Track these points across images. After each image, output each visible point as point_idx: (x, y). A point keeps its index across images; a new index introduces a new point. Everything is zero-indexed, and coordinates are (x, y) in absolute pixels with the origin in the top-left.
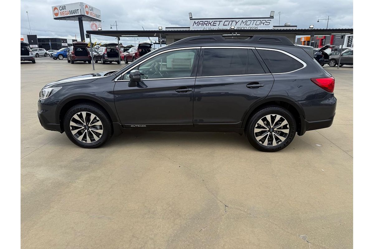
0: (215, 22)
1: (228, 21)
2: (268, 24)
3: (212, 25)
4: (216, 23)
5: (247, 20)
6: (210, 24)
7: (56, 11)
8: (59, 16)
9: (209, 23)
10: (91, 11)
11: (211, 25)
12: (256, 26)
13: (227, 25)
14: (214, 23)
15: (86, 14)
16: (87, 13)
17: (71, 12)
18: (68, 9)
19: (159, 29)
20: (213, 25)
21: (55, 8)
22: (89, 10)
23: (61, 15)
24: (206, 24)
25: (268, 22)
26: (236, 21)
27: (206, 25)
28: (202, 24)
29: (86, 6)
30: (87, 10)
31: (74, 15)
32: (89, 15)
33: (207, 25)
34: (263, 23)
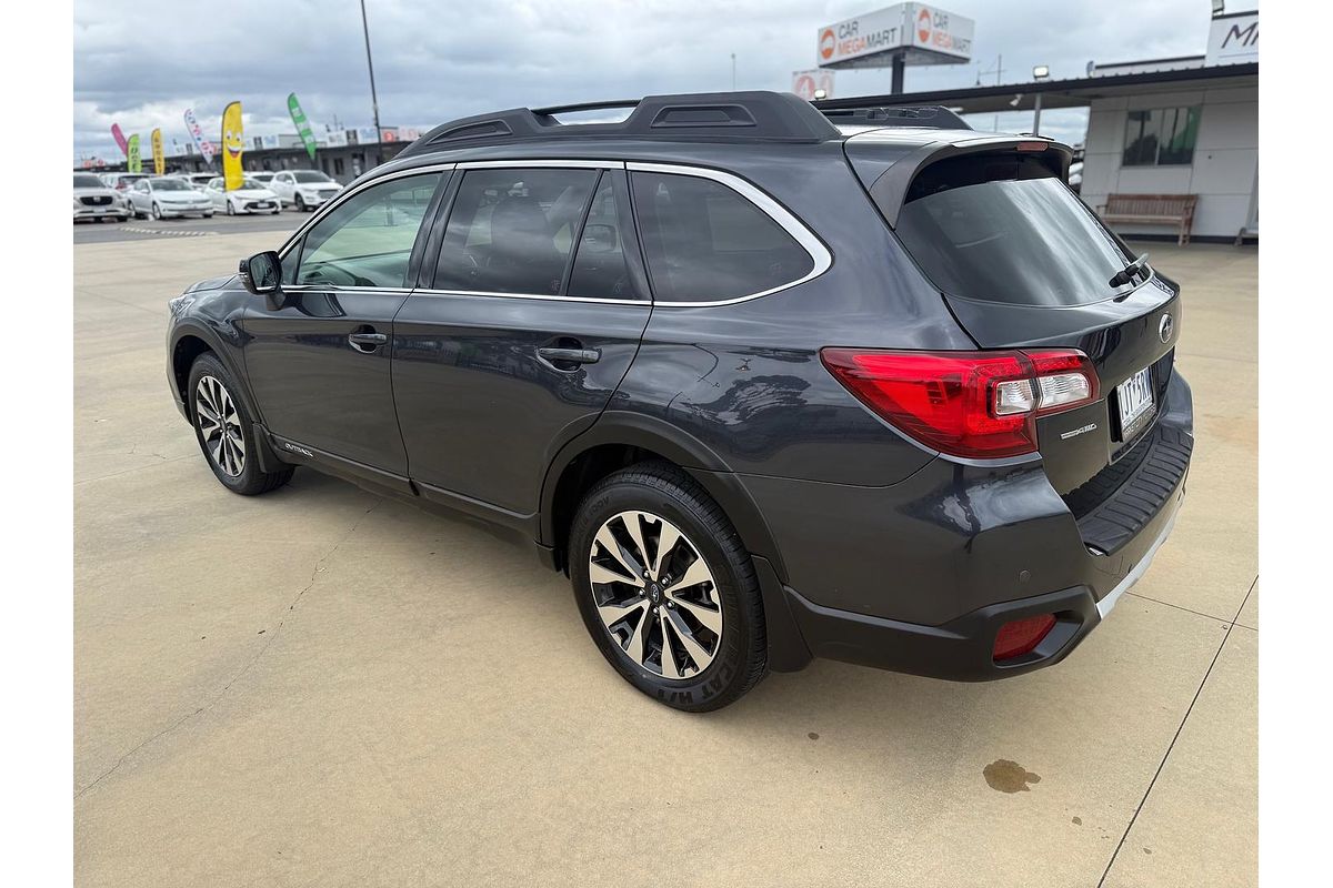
7: (829, 43)
8: (835, 58)
10: (939, 29)
15: (918, 43)
16: (924, 35)
17: (871, 40)
18: (865, 31)
19: (1036, 77)
21: (828, 33)
22: (932, 26)
23: (841, 52)
29: (925, 14)
30: (925, 25)
31: (879, 48)
32: (929, 45)
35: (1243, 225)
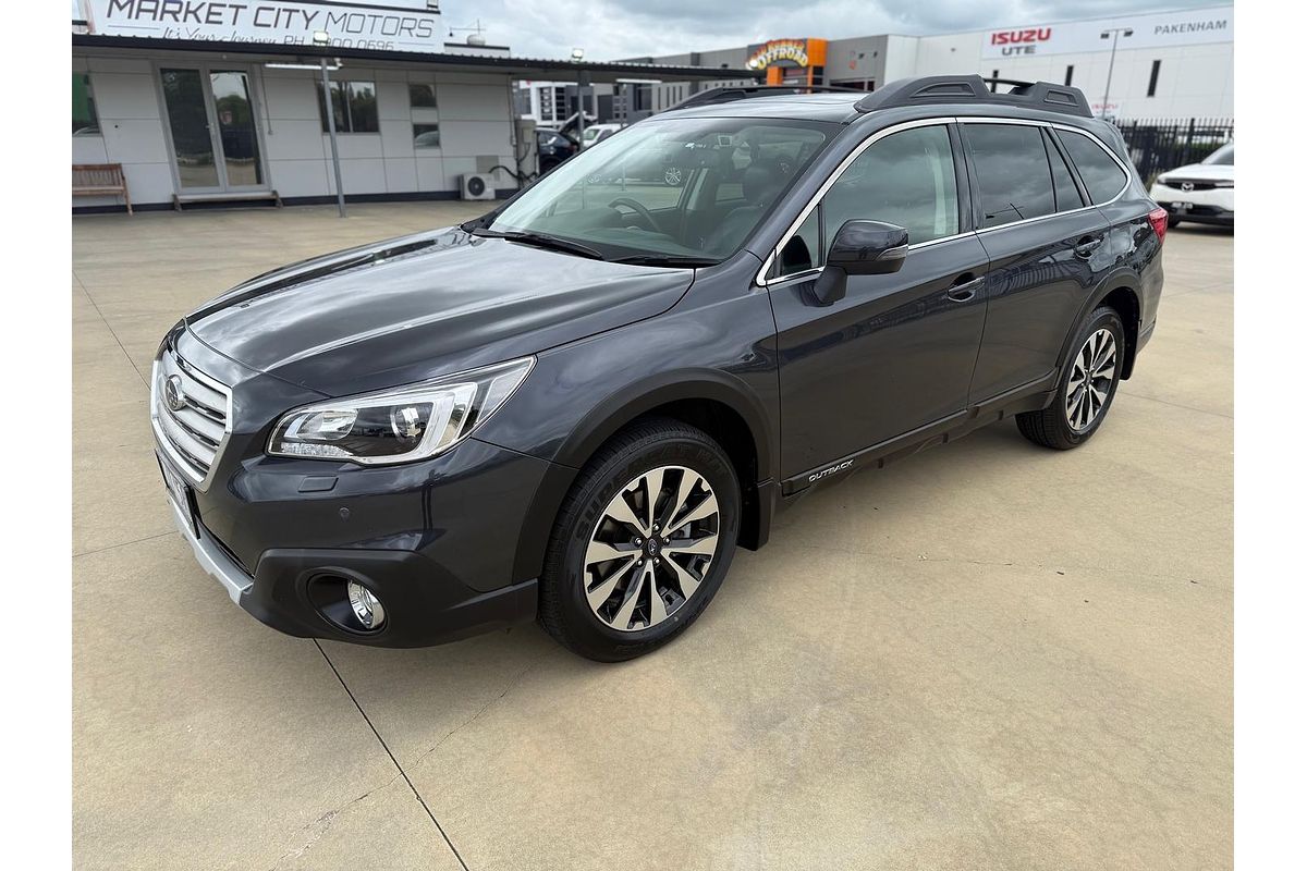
0: (214, 9)
1: (273, 9)
2: (426, 33)
3: (203, 19)
4: (220, 14)
5: (349, 10)
6: (190, 16)
9: (188, 12)
11: (199, 21)
12: (386, 39)
13: (269, 26)
14: (210, 13)
20: (208, 21)
24: (174, 14)
25: (424, 24)
26: (304, 12)
27: (177, 20)
28: (155, 12)
33: (180, 16)
34: (409, 29)
35: (172, 191)
